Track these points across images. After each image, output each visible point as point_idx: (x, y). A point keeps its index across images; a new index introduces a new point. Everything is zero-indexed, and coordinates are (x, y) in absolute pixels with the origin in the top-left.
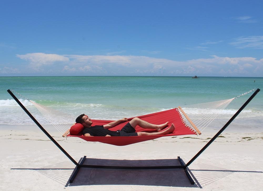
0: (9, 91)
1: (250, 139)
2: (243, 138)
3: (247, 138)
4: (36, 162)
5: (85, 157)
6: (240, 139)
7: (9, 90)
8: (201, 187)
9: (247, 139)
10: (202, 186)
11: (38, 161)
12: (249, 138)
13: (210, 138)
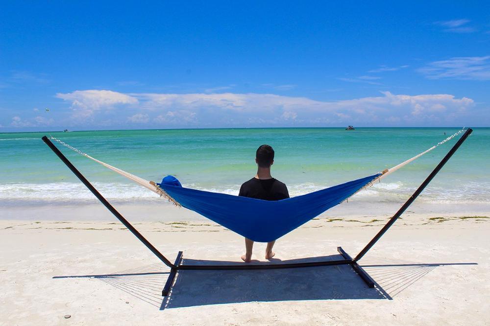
0: (45, 139)
1: (442, 220)
2: (431, 219)
3: (437, 218)
4: (81, 262)
6: (426, 221)
7: (45, 136)
8: (390, 298)
9: (437, 220)
10: (391, 296)
11: (84, 261)
12: (441, 218)
13: (376, 220)
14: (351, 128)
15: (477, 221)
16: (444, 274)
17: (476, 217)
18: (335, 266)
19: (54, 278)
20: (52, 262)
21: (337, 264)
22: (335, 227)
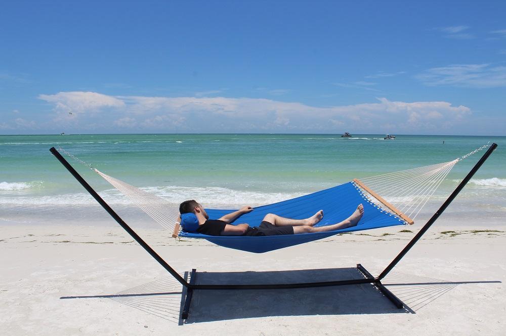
0: (53, 151)
1: (454, 234)
2: (442, 233)
3: (449, 232)
4: (88, 280)
5: (194, 270)
6: (438, 235)
7: (53, 147)
9: (449, 234)
11: (92, 280)
12: (452, 232)
13: (388, 234)
14: (347, 135)
15: (489, 236)
16: (471, 294)
17: (487, 231)
18: (358, 285)
19: (61, 298)
20: (56, 281)
21: (360, 283)
22: (347, 241)
